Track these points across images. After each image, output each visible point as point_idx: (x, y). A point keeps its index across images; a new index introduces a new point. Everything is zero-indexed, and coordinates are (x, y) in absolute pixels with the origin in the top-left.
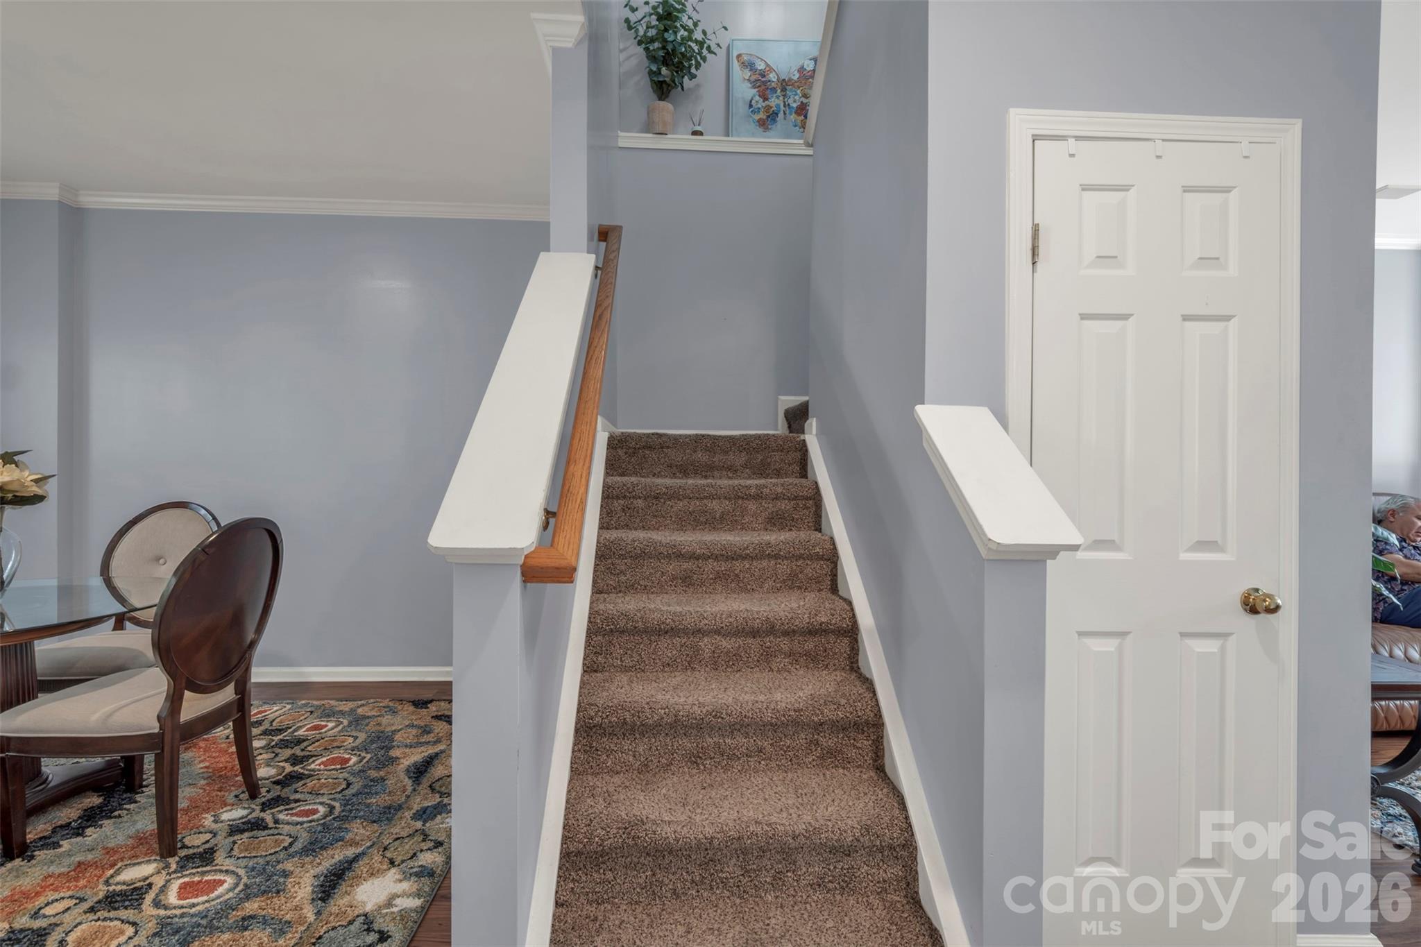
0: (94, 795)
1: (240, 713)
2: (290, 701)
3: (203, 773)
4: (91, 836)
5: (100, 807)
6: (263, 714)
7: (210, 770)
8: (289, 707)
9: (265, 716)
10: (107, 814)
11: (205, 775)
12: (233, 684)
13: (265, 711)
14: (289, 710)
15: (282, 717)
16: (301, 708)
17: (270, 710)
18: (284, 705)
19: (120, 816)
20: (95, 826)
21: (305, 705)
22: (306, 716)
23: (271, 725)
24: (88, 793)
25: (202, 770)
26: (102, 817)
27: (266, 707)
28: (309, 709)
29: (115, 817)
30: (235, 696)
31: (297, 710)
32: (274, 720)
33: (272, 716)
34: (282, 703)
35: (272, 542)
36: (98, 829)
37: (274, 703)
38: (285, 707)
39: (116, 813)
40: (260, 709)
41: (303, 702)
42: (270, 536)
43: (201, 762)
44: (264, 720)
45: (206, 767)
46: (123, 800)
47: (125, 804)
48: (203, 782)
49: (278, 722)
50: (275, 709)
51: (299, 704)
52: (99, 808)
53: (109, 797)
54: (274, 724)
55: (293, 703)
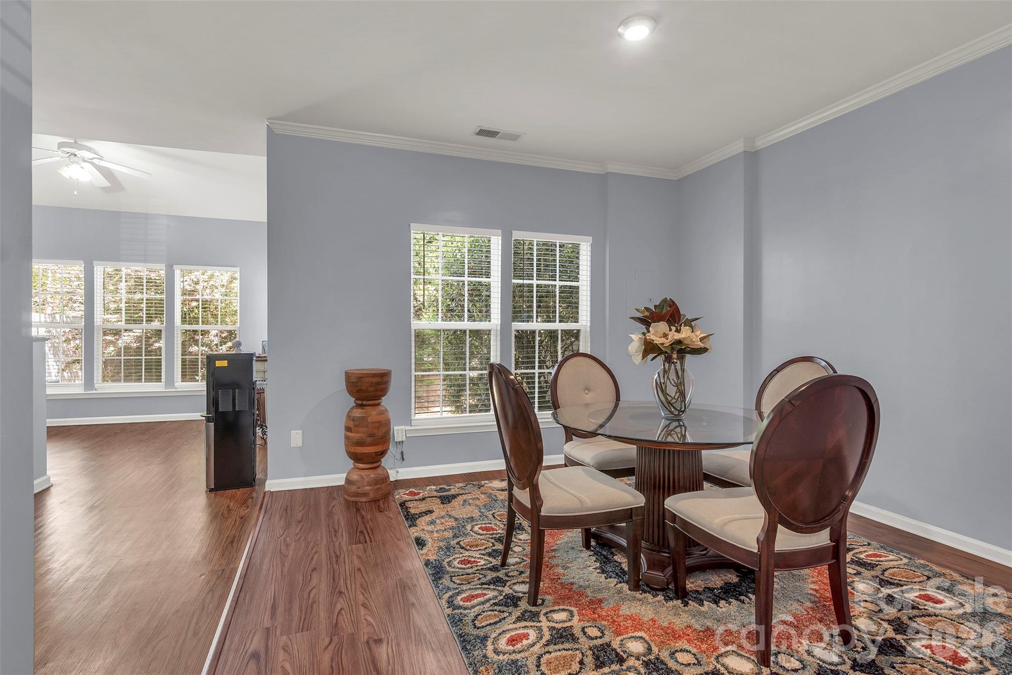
0: (734, 574)
1: (835, 561)
2: (908, 555)
3: (811, 595)
4: (722, 608)
5: (736, 585)
6: (878, 559)
7: (818, 595)
8: (905, 561)
9: (879, 561)
10: (737, 594)
11: (813, 598)
12: (828, 529)
13: (880, 556)
14: (905, 564)
15: (895, 569)
16: (917, 567)
17: (886, 557)
18: (902, 557)
19: (743, 602)
20: (727, 601)
21: (926, 566)
22: (921, 579)
23: (883, 574)
24: (732, 570)
25: (811, 592)
26: (733, 596)
27: (882, 552)
28: (926, 573)
29: (740, 601)
30: (830, 542)
31: (913, 568)
32: (887, 570)
33: (886, 565)
34: (899, 554)
35: (865, 400)
36: (727, 605)
37: (891, 551)
38: (901, 560)
39: (742, 598)
40: (876, 552)
41: (922, 562)
42: (861, 392)
43: (813, 582)
44: (877, 565)
45: (816, 590)
46: (751, 588)
47: (749, 592)
48: (809, 604)
49: (890, 574)
50: (891, 557)
51: (917, 562)
52: (734, 586)
53: (742, 580)
54: (886, 574)
55: (911, 559)
